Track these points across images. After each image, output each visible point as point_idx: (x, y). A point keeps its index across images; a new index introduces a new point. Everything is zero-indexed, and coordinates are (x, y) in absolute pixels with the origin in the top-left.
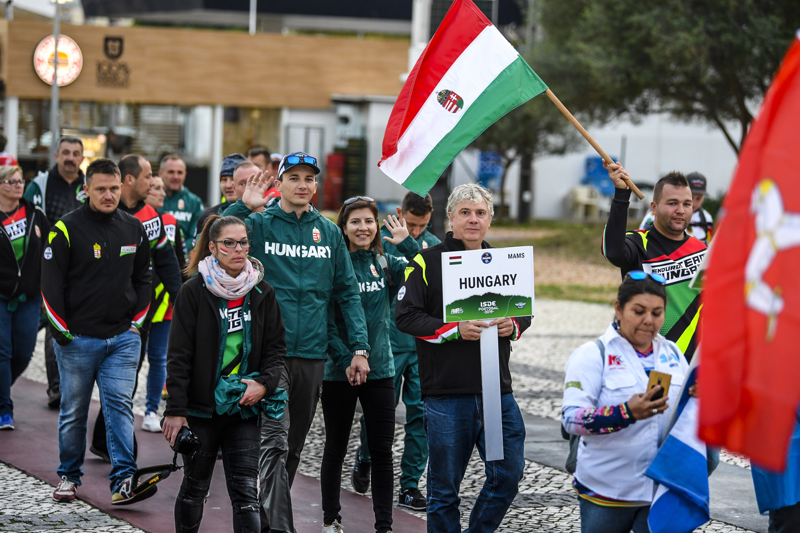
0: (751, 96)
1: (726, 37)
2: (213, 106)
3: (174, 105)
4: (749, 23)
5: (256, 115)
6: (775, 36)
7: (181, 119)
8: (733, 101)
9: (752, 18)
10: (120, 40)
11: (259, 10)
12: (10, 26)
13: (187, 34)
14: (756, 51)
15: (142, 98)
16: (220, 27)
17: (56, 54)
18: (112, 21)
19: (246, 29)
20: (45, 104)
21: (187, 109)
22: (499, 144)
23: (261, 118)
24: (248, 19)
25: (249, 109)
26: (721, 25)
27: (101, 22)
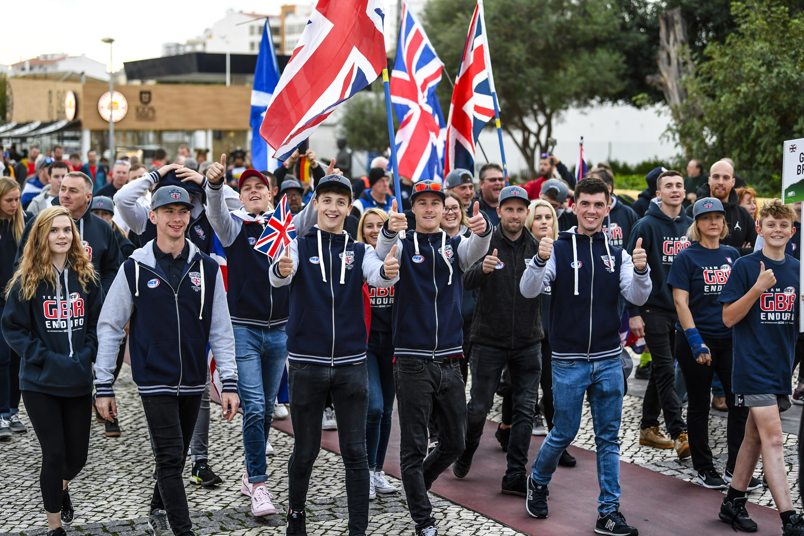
0: (527, 115)
1: (511, 81)
2: (206, 130)
3: (183, 131)
4: (523, 72)
5: (232, 135)
6: (539, 79)
7: (187, 139)
8: (516, 119)
9: (526, 69)
10: (149, 93)
11: (232, 72)
12: (84, 87)
13: (189, 88)
14: (529, 89)
15: (163, 127)
16: (207, 83)
17: (112, 103)
18: (143, 82)
19: (224, 83)
20: (105, 133)
21: (190, 133)
22: (379, 147)
23: (236, 136)
24: (225, 77)
25: (228, 131)
26: (508, 73)
27: (137, 83)
